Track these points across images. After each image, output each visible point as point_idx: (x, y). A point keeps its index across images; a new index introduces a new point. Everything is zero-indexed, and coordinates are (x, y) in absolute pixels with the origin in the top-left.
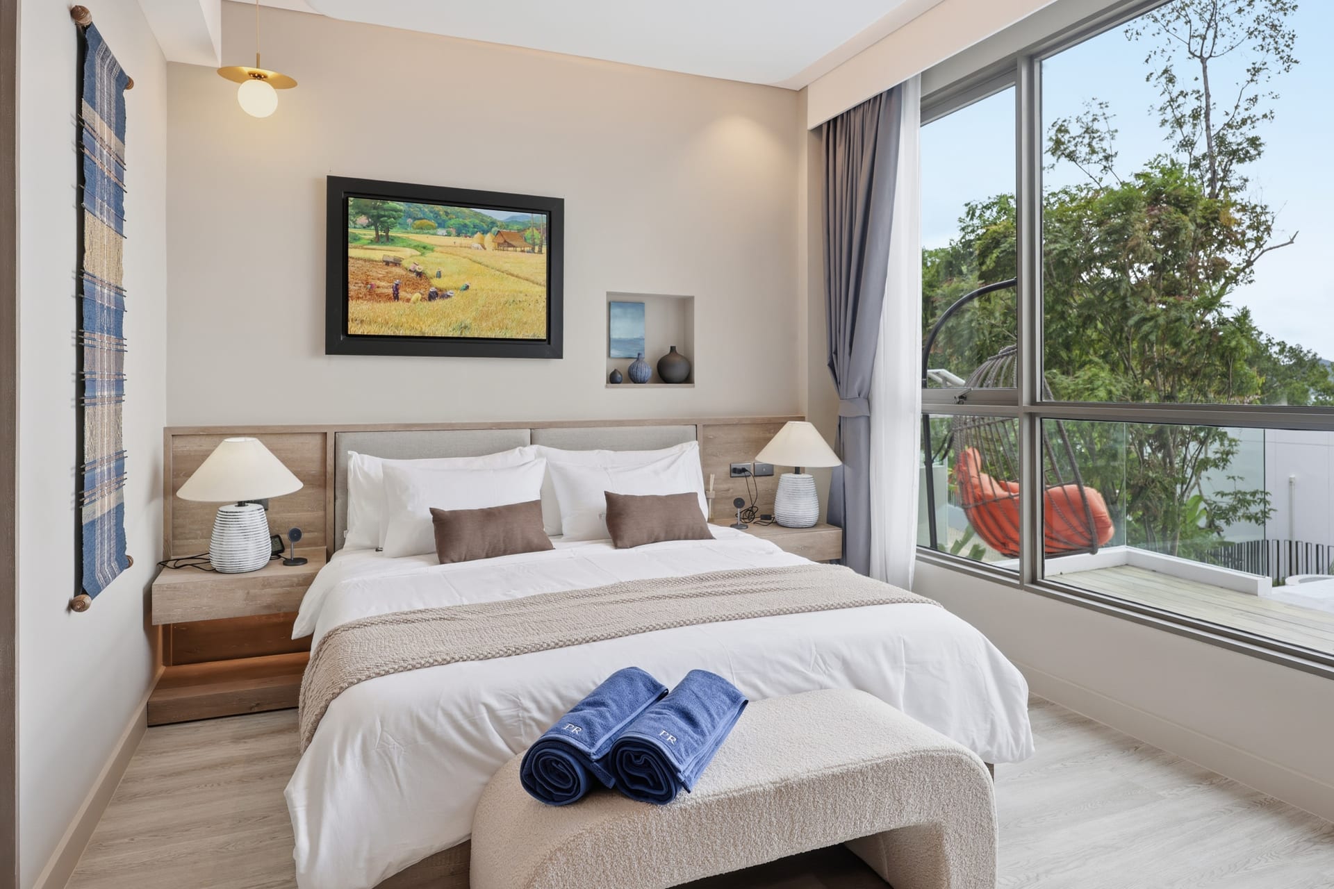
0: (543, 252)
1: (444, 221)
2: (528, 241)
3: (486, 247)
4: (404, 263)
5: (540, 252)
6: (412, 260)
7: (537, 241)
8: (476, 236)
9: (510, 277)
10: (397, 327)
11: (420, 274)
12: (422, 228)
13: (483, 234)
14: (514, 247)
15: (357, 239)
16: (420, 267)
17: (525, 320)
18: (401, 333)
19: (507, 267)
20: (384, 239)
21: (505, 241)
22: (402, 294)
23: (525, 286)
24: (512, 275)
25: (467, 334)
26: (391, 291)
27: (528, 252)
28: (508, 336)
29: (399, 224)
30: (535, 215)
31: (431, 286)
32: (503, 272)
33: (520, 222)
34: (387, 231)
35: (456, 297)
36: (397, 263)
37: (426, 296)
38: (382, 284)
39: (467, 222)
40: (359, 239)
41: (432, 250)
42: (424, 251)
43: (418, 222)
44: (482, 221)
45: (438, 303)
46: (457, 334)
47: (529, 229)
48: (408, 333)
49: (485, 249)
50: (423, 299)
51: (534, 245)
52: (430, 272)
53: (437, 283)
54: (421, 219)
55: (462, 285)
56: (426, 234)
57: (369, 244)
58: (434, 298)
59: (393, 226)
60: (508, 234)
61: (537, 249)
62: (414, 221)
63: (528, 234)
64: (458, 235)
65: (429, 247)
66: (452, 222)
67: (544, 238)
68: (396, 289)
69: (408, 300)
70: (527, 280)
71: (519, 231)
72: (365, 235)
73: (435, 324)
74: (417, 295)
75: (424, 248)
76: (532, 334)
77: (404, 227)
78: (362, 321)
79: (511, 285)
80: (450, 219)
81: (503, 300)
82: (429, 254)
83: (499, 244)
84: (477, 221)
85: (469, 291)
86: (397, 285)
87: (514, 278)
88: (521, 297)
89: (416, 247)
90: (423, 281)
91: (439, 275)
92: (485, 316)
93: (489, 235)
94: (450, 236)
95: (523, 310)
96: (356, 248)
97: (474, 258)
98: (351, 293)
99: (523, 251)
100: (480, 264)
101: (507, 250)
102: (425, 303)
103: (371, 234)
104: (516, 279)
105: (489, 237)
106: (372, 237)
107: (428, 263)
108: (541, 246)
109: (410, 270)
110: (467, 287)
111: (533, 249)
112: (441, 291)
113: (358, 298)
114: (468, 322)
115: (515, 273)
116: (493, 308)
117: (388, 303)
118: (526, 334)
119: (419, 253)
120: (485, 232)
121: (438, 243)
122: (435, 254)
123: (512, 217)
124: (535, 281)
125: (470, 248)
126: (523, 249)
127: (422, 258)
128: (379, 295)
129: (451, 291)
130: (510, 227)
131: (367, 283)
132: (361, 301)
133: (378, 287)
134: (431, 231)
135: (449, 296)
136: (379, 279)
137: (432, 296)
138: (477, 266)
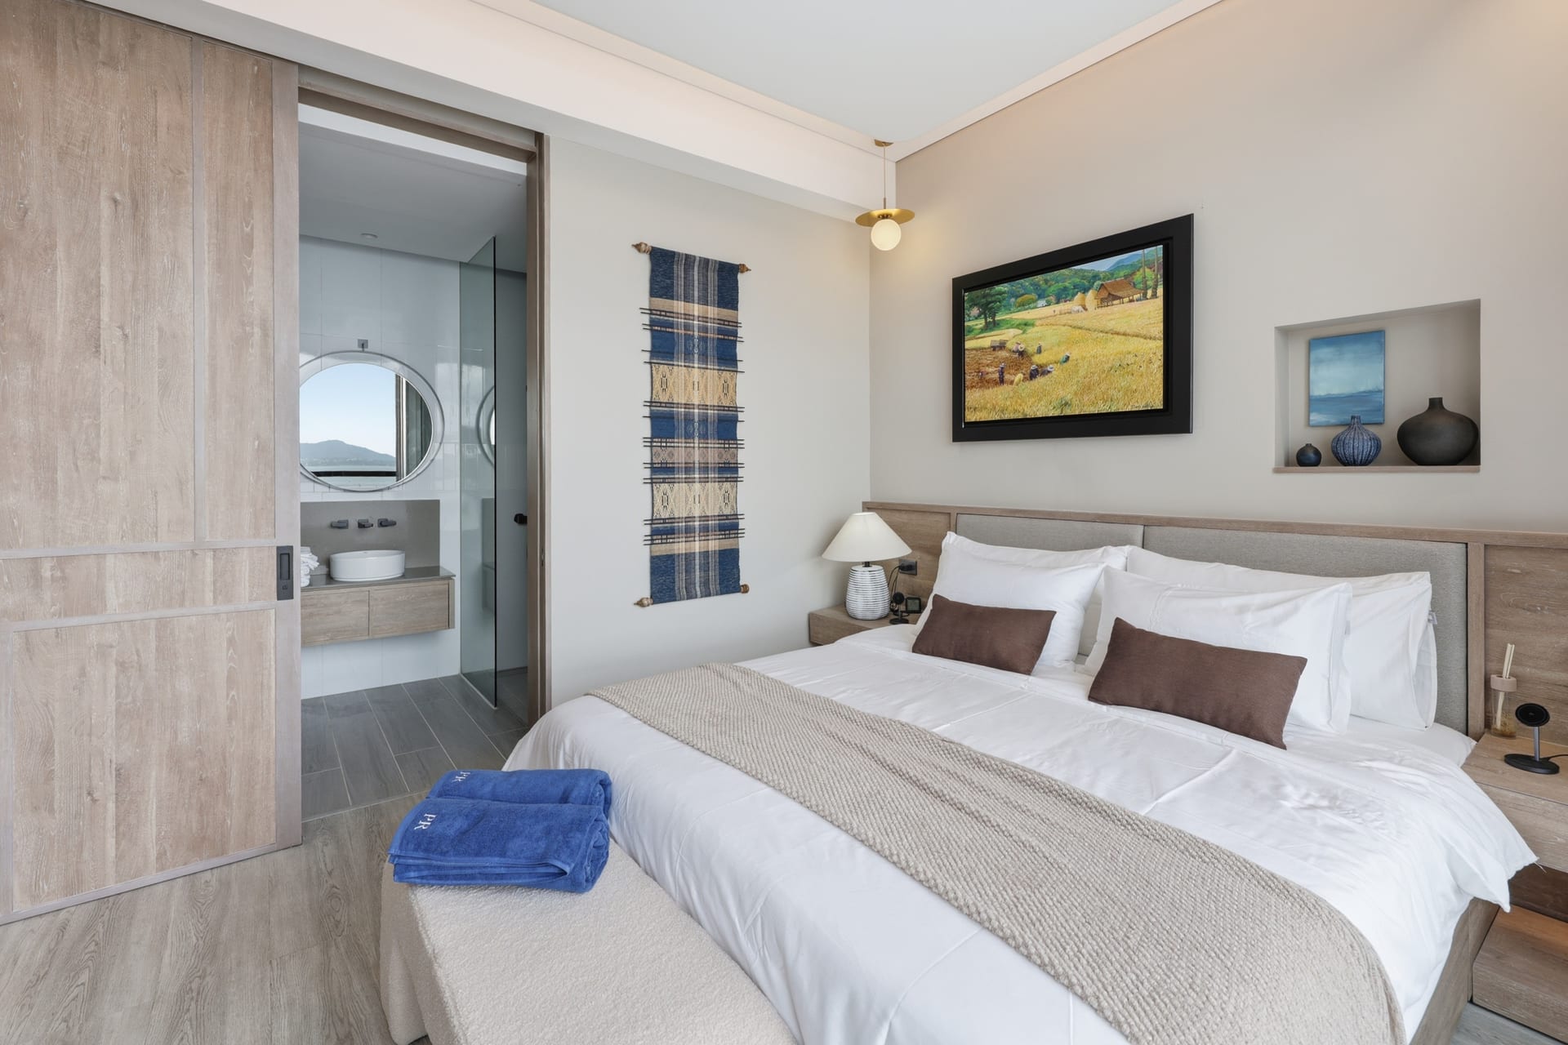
0: (1158, 294)
1: (1044, 291)
2: (1138, 286)
3: (1087, 307)
4: (1009, 345)
5: (1154, 296)
6: (1014, 340)
7: (1150, 283)
8: (1077, 297)
9: (1116, 336)
10: (1002, 411)
11: (1022, 353)
12: (1023, 305)
13: (1084, 293)
14: (1119, 298)
15: (971, 330)
16: (1022, 346)
17: (1134, 387)
18: (1006, 417)
19: (1111, 325)
20: (991, 326)
21: (1109, 294)
22: (1007, 377)
23: (1134, 344)
24: (1118, 334)
25: (1068, 412)
26: (997, 375)
27: (1137, 300)
28: (1113, 409)
29: (1004, 306)
30: (1146, 251)
31: (1032, 364)
32: (1106, 333)
33: (1127, 265)
34: (993, 318)
35: (1056, 371)
36: (1002, 346)
37: (1028, 376)
38: (991, 370)
39: (1067, 284)
40: (973, 330)
41: (1033, 325)
42: (1026, 327)
43: (1019, 300)
44: (1083, 278)
45: (1040, 380)
46: (1057, 413)
47: (1138, 270)
48: (1013, 416)
49: (1086, 309)
50: (1025, 379)
51: (1146, 288)
52: (1032, 349)
53: (1038, 359)
54: (1023, 295)
55: (1061, 357)
56: (1027, 309)
57: (980, 333)
58: (1035, 377)
59: (999, 308)
60: (1112, 285)
61: (1150, 293)
62: (1016, 299)
63: (1138, 277)
64: (1058, 303)
65: (1030, 322)
66: (1052, 288)
67: (1159, 276)
68: (1002, 373)
69: (1012, 383)
70: (1137, 336)
71: (1126, 277)
72: (977, 325)
73: (1036, 404)
74: (1020, 376)
75: (1026, 325)
76: (1143, 404)
77: (1008, 308)
78: (975, 409)
79: (1116, 346)
80: (1050, 286)
81: (1106, 367)
82: (1030, 330)
83: (1102, 300)
84: (1077, 280)
85: (1069, 362)
86: (1002, 368)
87: (1120, 337)
88: (1130, 359)
89: (1018, 326)
90: (1024, 360)
91: (1039, 351)
92: (1087, 388)
93: (1091, 291)
94: (1050, 305)
95: (1133, 375)
96: (969, 340)
97: (1075, 323)
98: (967, 383)
99: (1131, 301)
100: (1080, 328)
101: (1113, 305)
102: (1027, 383)
103: (981, 323)
104: (1123, 337)
105: (1091, 294)
106: (981, 326)
107: (1028, 340)
108: (1155, 289)
109: (1013, 351)
110: (1068, 358)
111: (1145, 295)
112: (1041, 367)
113: (972, 387)
114: (1069, 397)
115: (1122, 331)
116: (1096, 377)
117: (995, 389)
118: (1136, 405)
119: (1021, 332)
120: (1085, 290)
121: (1038, 316)
122: (1035, 329)
123: (1118, 262)
124: (1148, 335)
125: (1070, 313)
126: (1131, 298)
127: (1024, 336)
128: (988, 382)
129: (1051, 366)
130: (1115, 276)
131: (979, 372)
132: (974, 389)
133: (987, 373)
134: (1032, 305)
135: (1049, 372)
136: (987, 365)
137: (1033, 375)
138: (1078, 332)
